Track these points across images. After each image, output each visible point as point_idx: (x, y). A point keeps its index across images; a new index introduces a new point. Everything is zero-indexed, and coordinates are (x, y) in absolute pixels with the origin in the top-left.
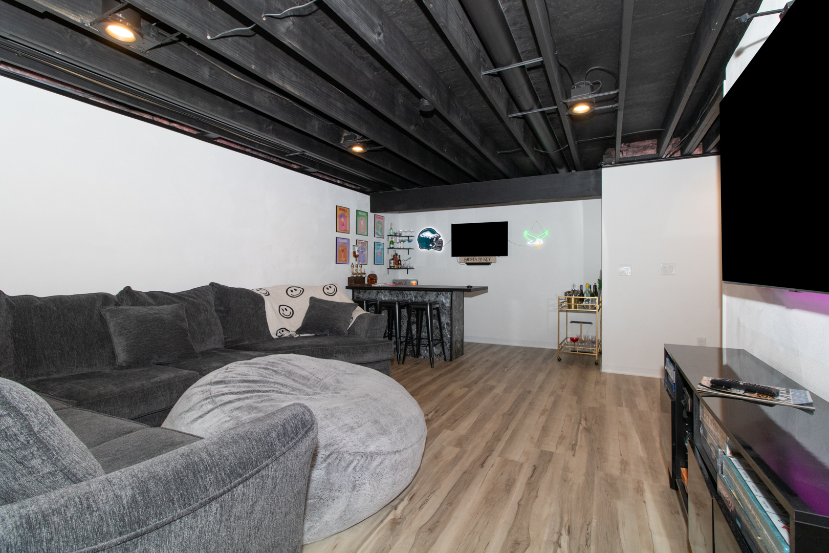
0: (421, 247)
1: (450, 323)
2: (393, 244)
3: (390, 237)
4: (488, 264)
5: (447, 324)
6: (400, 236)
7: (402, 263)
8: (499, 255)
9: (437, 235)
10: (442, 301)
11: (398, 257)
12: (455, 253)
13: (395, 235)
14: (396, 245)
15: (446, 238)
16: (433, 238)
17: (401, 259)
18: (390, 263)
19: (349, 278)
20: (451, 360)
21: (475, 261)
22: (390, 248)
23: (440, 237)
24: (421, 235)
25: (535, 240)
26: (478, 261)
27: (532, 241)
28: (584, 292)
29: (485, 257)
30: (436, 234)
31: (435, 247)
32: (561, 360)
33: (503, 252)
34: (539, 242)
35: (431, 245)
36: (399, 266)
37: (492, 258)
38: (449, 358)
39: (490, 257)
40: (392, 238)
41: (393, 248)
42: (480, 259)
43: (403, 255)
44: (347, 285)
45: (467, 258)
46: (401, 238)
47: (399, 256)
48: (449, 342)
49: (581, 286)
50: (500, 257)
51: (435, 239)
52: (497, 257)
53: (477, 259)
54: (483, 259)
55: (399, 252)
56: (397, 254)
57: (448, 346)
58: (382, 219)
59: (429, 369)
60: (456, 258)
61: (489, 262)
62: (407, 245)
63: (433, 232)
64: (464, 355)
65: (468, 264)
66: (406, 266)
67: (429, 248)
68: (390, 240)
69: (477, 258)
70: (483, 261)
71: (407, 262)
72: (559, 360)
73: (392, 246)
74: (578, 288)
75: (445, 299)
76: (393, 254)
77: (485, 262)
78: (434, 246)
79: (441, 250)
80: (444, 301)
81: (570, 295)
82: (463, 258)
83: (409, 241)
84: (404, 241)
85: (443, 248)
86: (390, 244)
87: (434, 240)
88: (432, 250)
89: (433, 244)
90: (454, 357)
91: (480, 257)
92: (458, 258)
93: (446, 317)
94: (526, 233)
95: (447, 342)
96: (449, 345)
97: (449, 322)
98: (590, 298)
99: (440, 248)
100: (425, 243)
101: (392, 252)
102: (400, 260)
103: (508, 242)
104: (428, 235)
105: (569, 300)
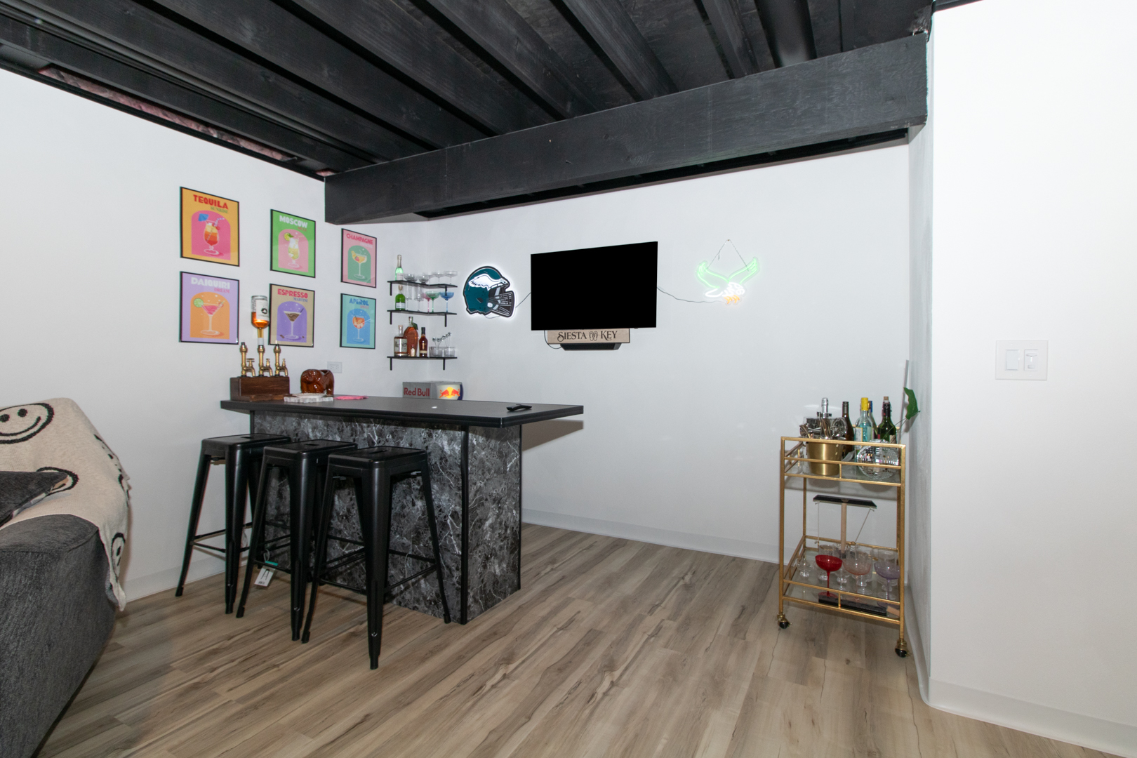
0: (471, 309)
1: (460, 513)
2: (403, 301)
3: (395, 286)
4: (611, 346)
5: (454, 514)
6: (423, 285)
7: (430, 344)
8: (636, 326)
9: (503, 281)
10: (442, 449)
11: (419, 332)
12: (539, 322)
13: (411, 282)
14: (410, 305)
15: (521, 288)
16: (495, 289)
17: (428, 336)
18: (396, 345)
19: (232, 380)
20: (463, 620)
21: (583, 341)
22: (398, 311)
23: (509, 284)
24: (470, 284)
25: (723, 286)
26: (588, 341)
27: (716, 288)
28: (853, 424)
29: (604, 330)
30: (501, 280)
31: (498, 309)
32: (787, 624)
33: (645, 316)
34: (735, 290)
35: (490, 305)
36: (423, 352)
37: (621, 333)
38: (458, 615)
39: (615, 330)
40: (401, 289)
41: (403, 310)
42: (594, 336)
43: (432, 328)
44: (227, 397)
45: (563, 332)
46: (426, 291)
47: (423, 329)
48: (457, 569)
49: (846, 405)
50: (640, 330)
51: (498, 290)
52: (632, 330)
53: (587, 335)
54: (598, 335)
55: (420, 321)
56: (415, 326)
57: (455, 580)
58: (370, 242)
59: (362, 671)
60: (541, 333)
61: (613, 341)
62: (439, 304)
63: (494, 274)
64: (522, 590)
65: (567, 347)
66: (436, 352)
67: (485, 311)
68: (396, 291)
69: (587, 332)
70: (600, 340)
71: (443, 344)
72: (784, 625)
73: (400, 305)
74: (836, 412)
75: (449, 444)
76: (407, 324)
77: (604, 341)
78: (497, 306)
79: (511, 314)
80: (447, 448)
81: (817, 434)
82: (555, 333)
83: (446, 296)
84: (431, 297)
85: (515, 310)
86: (398, 301)
87: (497, 293)
88: (491, 315)
89: (495, 302)
90: (473, 607)
91: (594, 331)
92: (546, 331)
93: (451, 495)
94: (701, 270)
95: (453, 566)
96: (457, 574)
97: (459, 509)
98: (877, 443)
99: (508, 309)
100: (478, 300)
101: (403, 321)
102: (424, 339)
103: (659, 293)
104: (485, 281)
105: (813, 449)
